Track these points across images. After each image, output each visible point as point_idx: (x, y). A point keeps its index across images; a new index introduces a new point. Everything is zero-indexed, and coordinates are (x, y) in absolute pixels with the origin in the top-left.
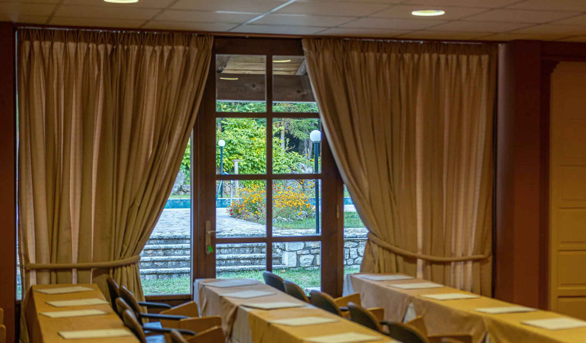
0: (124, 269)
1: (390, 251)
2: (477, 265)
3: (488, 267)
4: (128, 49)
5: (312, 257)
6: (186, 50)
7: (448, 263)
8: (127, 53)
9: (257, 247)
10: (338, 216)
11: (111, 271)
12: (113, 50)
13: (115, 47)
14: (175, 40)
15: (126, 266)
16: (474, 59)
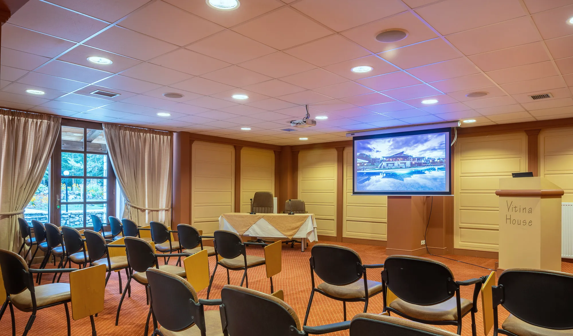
0: (17, 215)
1: (135, 208)
2: (167, 212)
3: (170, 212)
4: (20, 119)
5: (65, 221)
6: (48, 122)
7: (158, 211)
8: (19, 120)
9: (38, 218)
10: (114, 194)
11: (10, 217)
12: (12, 118)
13: (13, 117)
14: (43, 117)
15: (18, 214)
16: (165, 137)
